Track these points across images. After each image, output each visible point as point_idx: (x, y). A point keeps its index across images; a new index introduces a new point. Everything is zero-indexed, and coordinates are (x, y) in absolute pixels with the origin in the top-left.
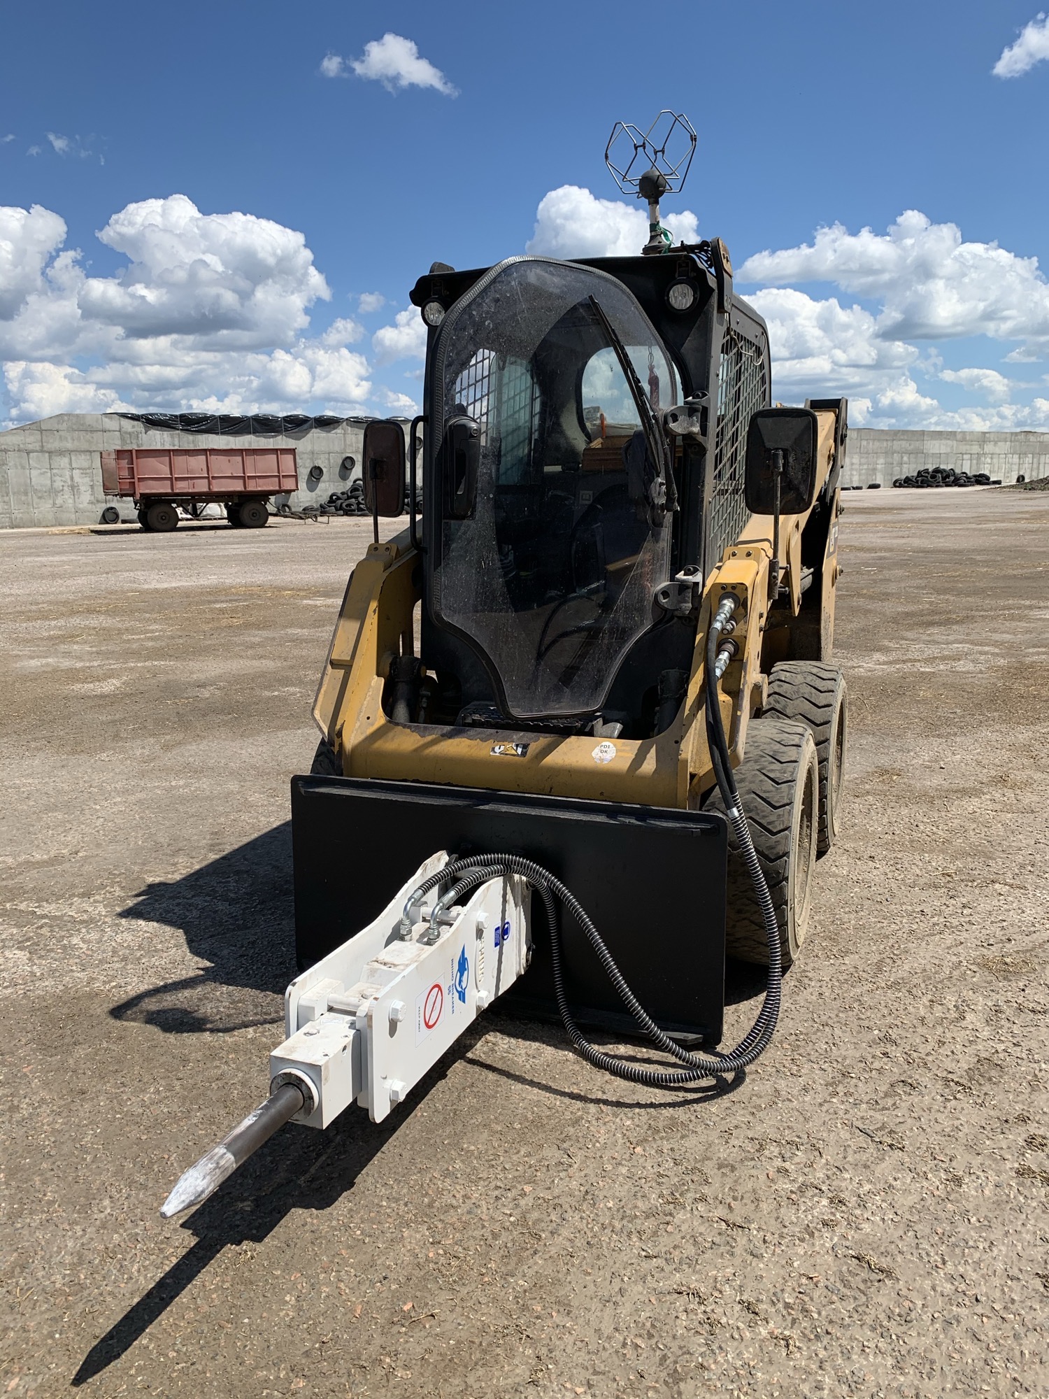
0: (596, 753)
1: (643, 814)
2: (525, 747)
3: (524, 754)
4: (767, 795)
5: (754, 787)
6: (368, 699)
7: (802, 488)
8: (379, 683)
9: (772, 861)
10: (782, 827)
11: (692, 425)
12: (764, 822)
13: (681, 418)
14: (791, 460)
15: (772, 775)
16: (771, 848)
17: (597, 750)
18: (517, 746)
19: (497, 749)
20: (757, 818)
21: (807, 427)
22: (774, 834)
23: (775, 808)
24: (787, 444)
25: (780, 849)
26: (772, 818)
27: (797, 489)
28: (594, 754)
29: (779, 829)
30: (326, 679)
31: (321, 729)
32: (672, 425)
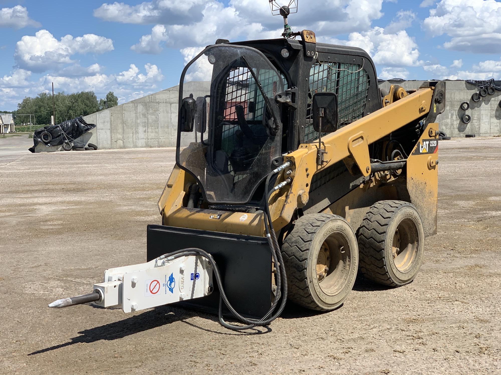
0: (241, 218)
1: (247, 238)
2: (220, 216)
3: (219, 218)
4: (303, 237)
5: (300, 235)
6: (178, 199)
7: (333, 122)
8: (183, 193)
9: (301, 261)
10: (305, 249)
11: (287, 99)
12: (300, 247)
13: (283, 97)
14: (327, 112)
15: (307, 230)
16: (301, 256)
17: (242, 217)
18: (218, 215)
19: (212, 217)
20: (298, 245)
21: (333, 99)
22: (302, 251)
23: (305, 242)
24: (325, 106)
25: (304, 257)
26: (303, 246)
27: (331, 123)
28: (240, 219)
29: (304, 249)
30: (165, 191)
31: (159, 209)
32: (279, 99)
